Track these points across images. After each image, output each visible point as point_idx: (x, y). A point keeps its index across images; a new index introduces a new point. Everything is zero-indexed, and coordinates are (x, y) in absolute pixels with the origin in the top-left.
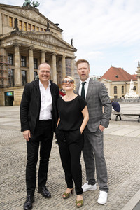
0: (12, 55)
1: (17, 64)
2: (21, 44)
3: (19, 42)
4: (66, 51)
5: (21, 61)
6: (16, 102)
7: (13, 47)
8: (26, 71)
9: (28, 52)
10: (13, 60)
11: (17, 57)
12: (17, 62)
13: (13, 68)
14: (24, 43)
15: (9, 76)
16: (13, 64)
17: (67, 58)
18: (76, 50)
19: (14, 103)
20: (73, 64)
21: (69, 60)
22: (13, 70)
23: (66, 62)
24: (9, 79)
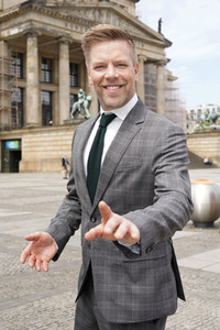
0: (22, 56)
1: (32, 76)
2: (42, 30)
3: (37, 25)
4: (146, 47)
5: (40, 70)
6: (27, 163)
7: (22, 38)
8: (51, 93)
9: (58, 50)
10: (22, 66)
11: (32, 60)
12: (32, 70)
13: (21, 84)
14: (49, 28)
15: (14, 104)
16: (23, 77)
17: (148, 62)
18: (169, 44)
19: (21, 166)
20: (161, 77)
21: (151, 66)
22: (23, 90)
23: (146, 72)
24: (14, 111)
